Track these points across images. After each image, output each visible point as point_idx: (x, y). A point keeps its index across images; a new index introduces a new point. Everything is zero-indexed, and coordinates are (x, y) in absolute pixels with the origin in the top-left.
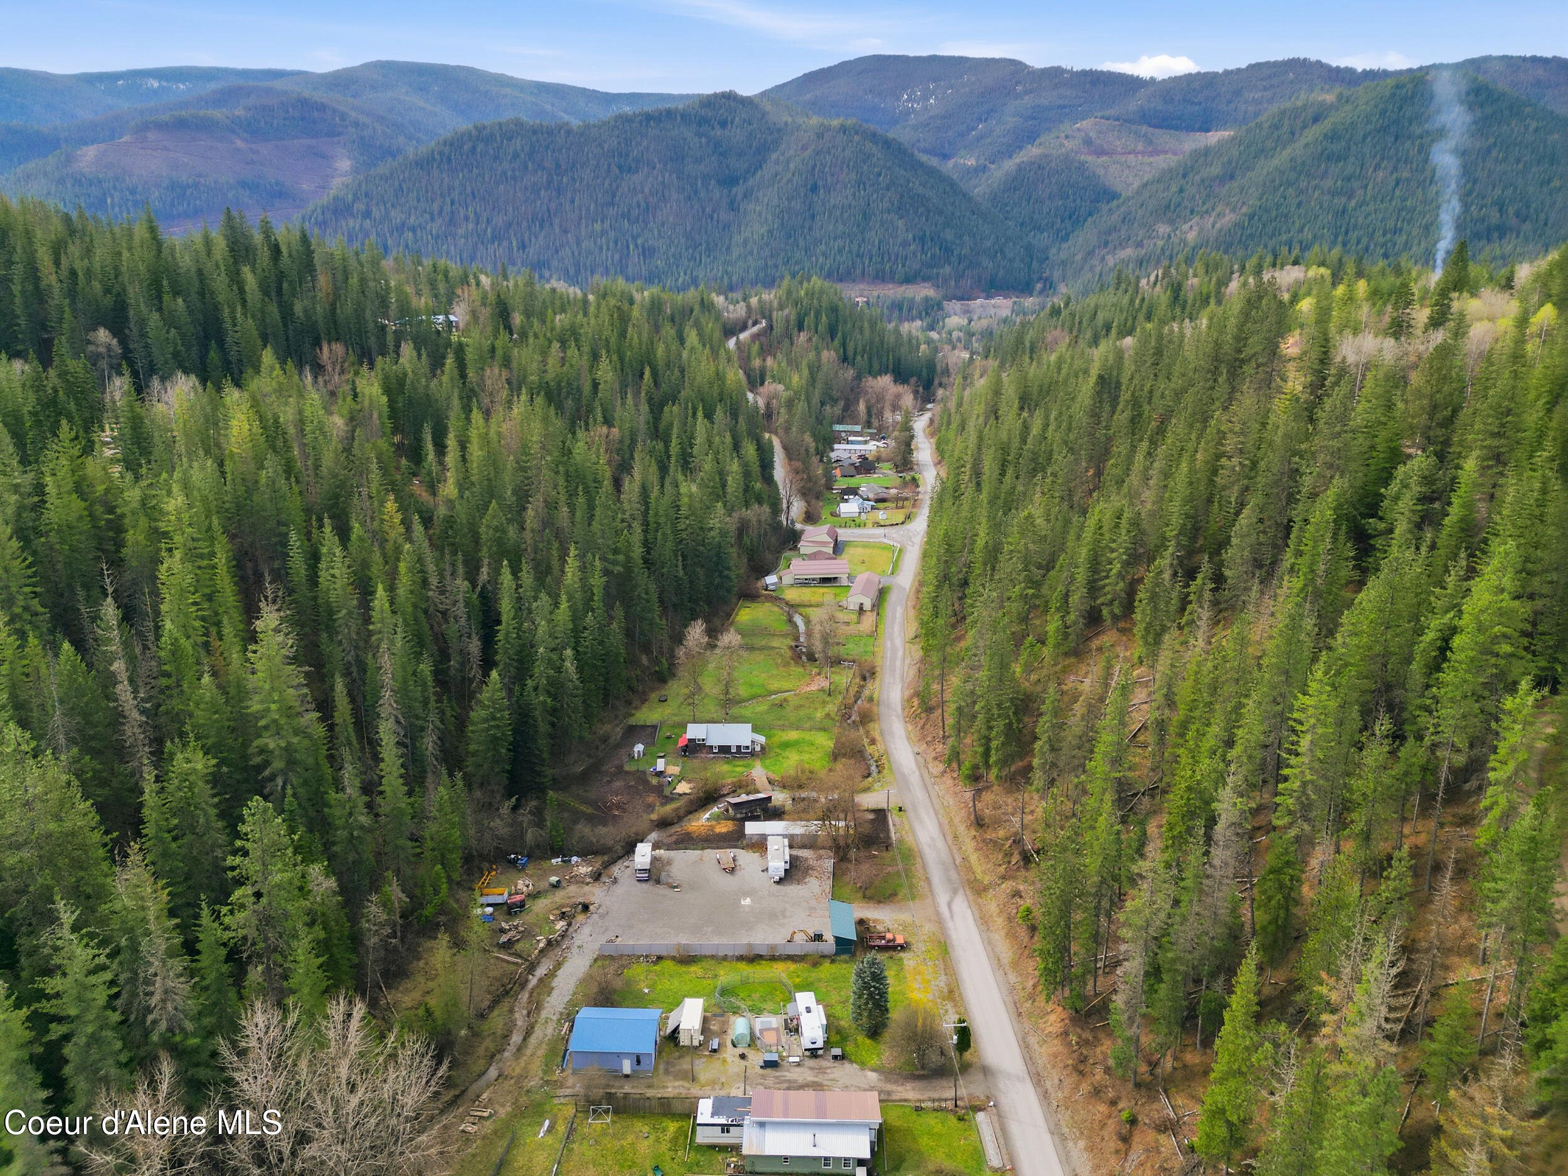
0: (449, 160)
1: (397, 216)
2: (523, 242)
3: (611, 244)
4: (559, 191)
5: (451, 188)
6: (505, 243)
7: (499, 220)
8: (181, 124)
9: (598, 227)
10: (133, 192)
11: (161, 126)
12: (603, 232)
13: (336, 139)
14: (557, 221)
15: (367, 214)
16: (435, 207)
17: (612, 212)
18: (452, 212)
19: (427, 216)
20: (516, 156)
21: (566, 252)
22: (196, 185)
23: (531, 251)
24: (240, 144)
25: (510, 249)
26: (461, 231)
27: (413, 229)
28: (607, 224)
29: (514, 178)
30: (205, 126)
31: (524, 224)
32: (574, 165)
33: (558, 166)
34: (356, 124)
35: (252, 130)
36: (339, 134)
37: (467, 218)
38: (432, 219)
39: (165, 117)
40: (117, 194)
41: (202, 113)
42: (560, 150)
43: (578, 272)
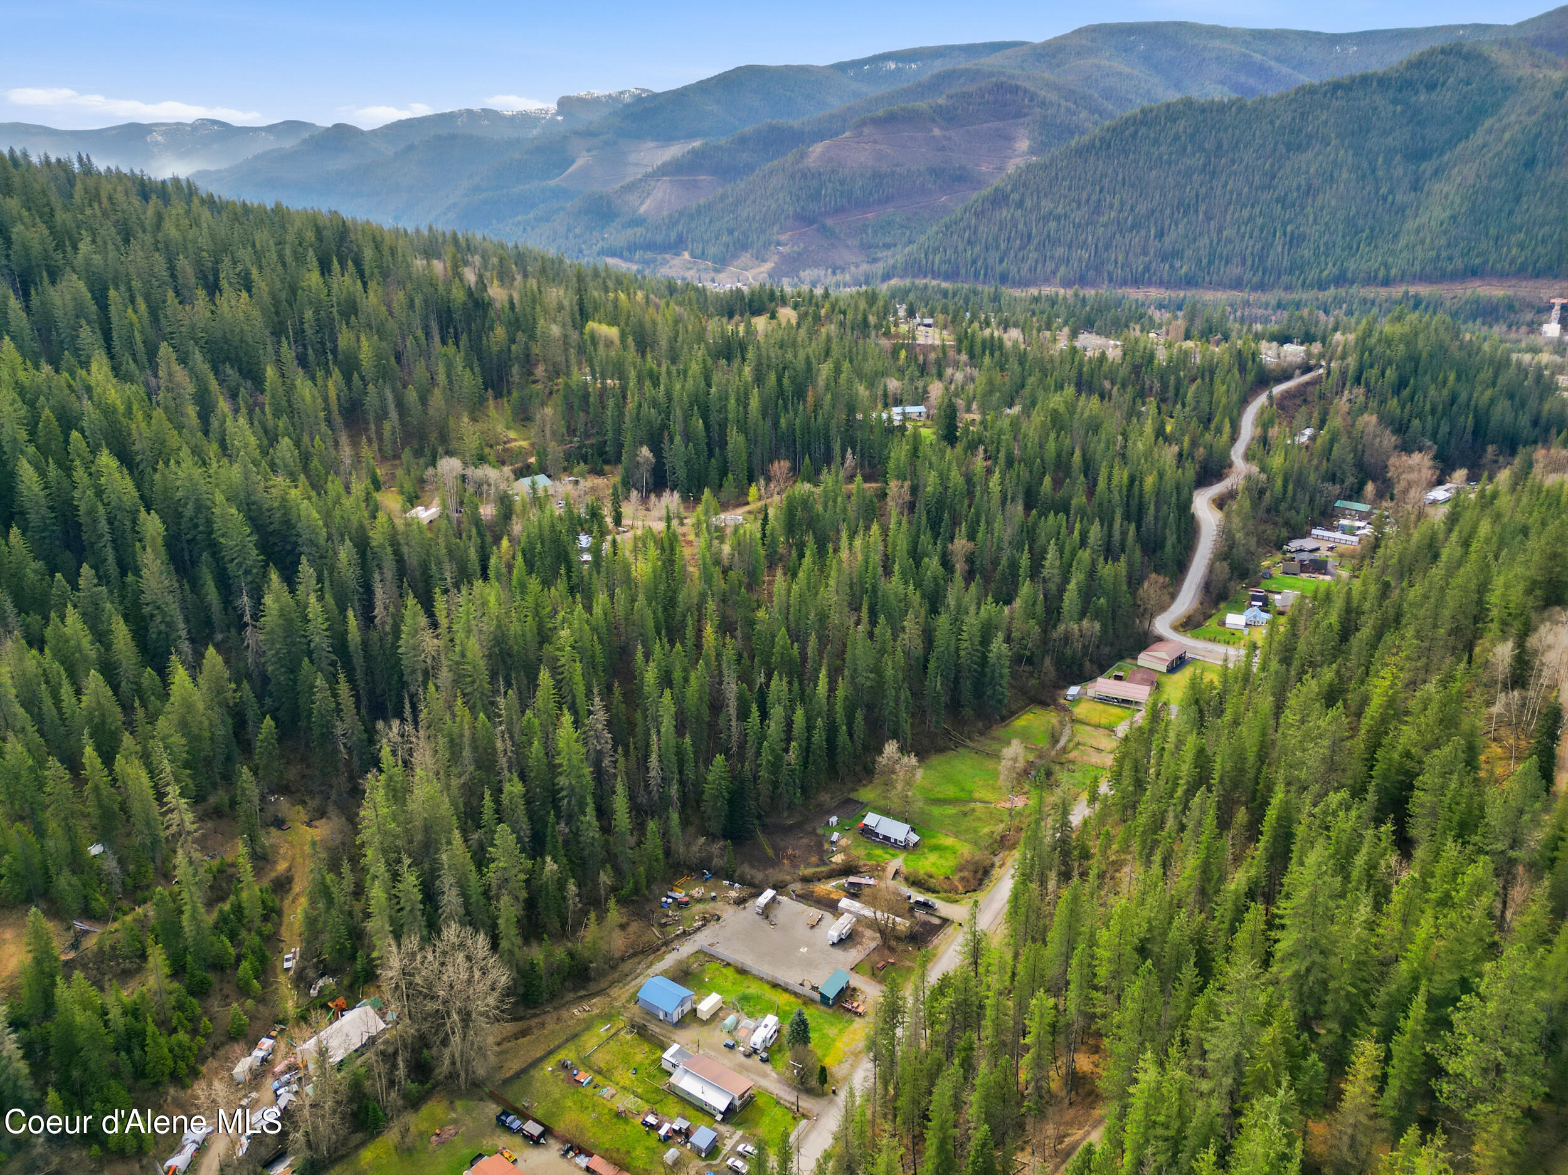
0: (1109, 146)
1: (1047, 205)
2: (1162, 229)
3: (1256, 233)
4: (1213, 174)
5: (1103, 175)
6: (1143, 232)
7: (1142, 208)
8: (891, 119)
9: (1246, 213)
10: (842, 183)
11: (876, 122)
12: (1251, 219)
13: (1021, 120)
14: (1203, 208)
15: (1020, 204)
16: (1084, 195)
17: (1266, 196)
18: (1099, 200)
19: (1074, 205)
20: (1177, 138)
21: (1204, 241)
22: (893, 173)
23: (1167, 240)
24: (937, 132)
25: (1147, 238)
26: (1103, 219)
27: (1058, 219)
28: (1257, 210)
29: (1169, 163)
30: (911, 118)
31: (1168, 212)
32: (1237, 145)
33: (1219, 146)
34: (1043, 104)
35: (948, 117)
36: (1025, 115)
37: (1111, 207)
38: (1079, 207)
39: (880, 113)
40: (830, 185)
41: (910, 106)
42: (1226, 130)
43: (1210, 263)
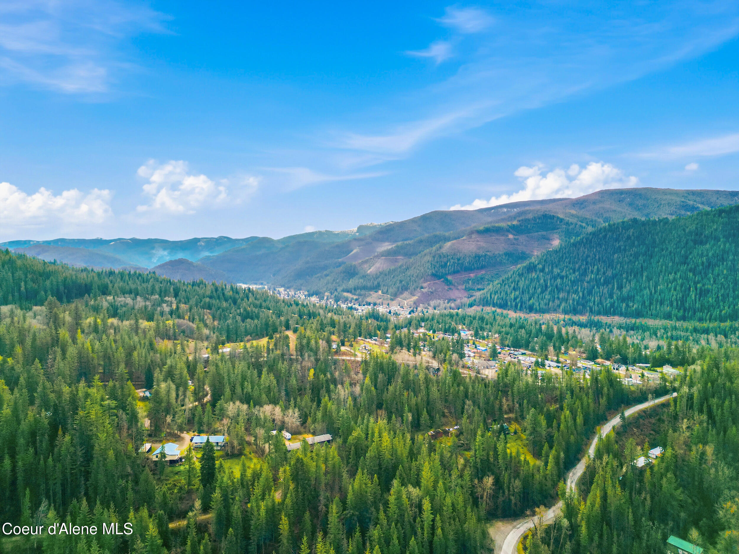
0: (591, 242)
1: (556, 271)
2: (622, 284)
3: (678, 288)
4: (651, 257)
5: (588, 256)
6: (610, 286)
7: (609, 273)
8: (487, 231)
9: (671, 277)
10: (459, 260)
11: (479, 232)
12: (675, 280)
13: (556, 231)
14: (645, 274)
15: (542, 270)
16: (577, 266)
17: (684, 268)
18: (585, 269)
19: (571, 271)
20: (629, 238)
21: (646, 292)
22: (486, 255)
23: (625, 290)
24: (511, 236)
25: (613, 288)
26: (587, 279)
27: (562, 278)
28: (679, 274)
29: (625, 250)
30: (498, 231)
31: (624, 276)
32: (664, 242)
33: (654, 241)
34: (567, 224)
35: (516, 230)
36: (558, 229)
37: (592, 272)
38: (574, 272)
39: (481, 228)
40: (452, 261)
41: (497, 225)
42: (657, 234)
43: (651, 303)
